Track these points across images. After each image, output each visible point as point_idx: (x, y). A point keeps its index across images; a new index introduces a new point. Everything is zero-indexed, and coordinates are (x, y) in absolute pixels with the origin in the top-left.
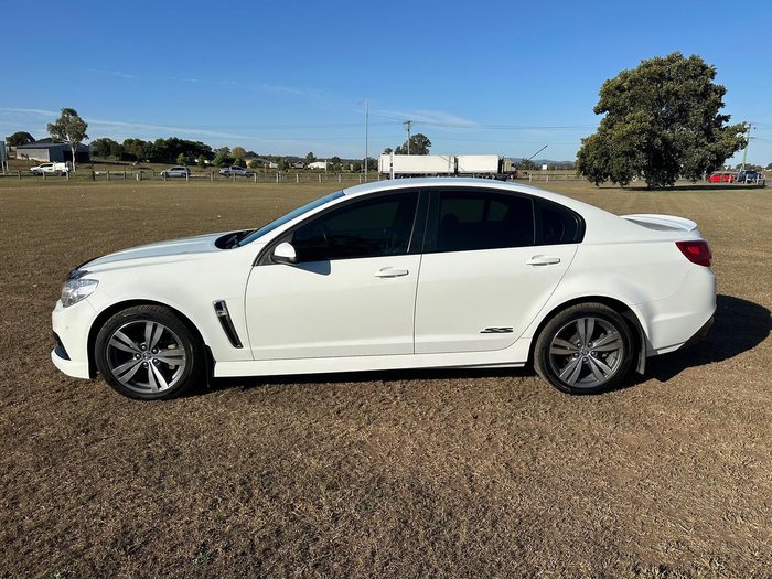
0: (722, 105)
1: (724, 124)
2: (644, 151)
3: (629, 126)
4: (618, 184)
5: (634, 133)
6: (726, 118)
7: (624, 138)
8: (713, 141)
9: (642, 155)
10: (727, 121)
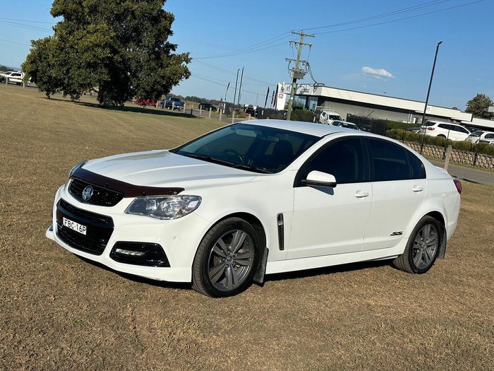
0: (170, 33)
1: (172, 52)
2: (106, 66)
3: (92, 38)
4: (68, 97)
5: (98, 46)
6: (173, 47)
7: (87, 49)
8: (162, 66)
9: (105, 70)
10: (174, 50)
